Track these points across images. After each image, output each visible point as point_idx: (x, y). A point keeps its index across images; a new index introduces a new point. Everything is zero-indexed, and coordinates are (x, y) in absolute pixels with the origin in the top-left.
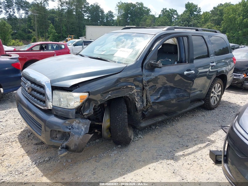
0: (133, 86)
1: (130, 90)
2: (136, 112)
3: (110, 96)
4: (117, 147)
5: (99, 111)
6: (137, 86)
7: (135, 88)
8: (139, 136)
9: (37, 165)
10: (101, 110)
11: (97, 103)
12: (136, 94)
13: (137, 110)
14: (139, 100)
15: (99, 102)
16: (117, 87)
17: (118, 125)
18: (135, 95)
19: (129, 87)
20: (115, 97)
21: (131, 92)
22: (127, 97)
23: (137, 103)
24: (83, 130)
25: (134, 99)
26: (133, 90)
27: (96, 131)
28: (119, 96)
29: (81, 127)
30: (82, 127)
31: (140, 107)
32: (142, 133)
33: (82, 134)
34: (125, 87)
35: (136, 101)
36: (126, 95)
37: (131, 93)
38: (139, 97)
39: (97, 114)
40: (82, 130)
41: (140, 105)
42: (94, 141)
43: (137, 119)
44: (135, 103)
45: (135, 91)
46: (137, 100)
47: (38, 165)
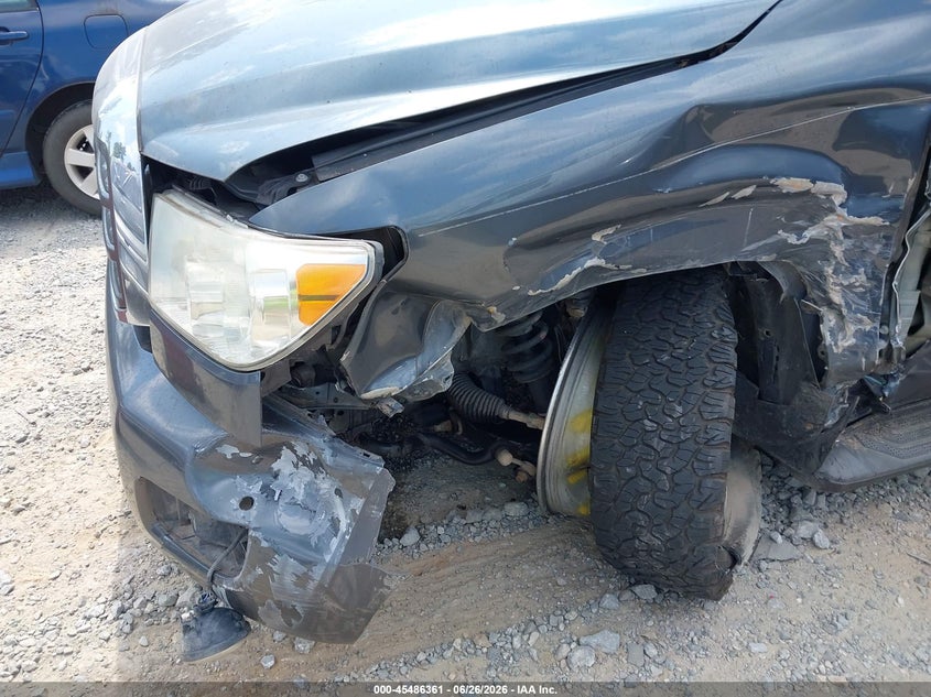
0: (822, 186)
1: (791, 216)
2: (808, 379)
3: (602, 262)
4: (627, 595)
5: (534, 342)
6: (861, 188)
7: (838, 200)
8: (804, 530)
9: (127, 629)
10: (543, 335)
11: (484, 316)
12: (838, 251)
13: (821, 375)
14: (862, 296)
15: (493, 309)
16: (666, 192)
17: (642, 482)
18: (827, 256)
19: (788, 195)
20: (642, 272)
21: (799, 231)
22: (755, 268)
23: (829, 321)
24: (343, 527)
25: (808, 288)
26: (813, 220)
27: (506, 459)
28: (684, 261)
29: (328, 506)
30: (337, 500)
31: (853, 350)
32: (829, 504)
33: (328, 558)
34: (748, 191)
35: (830, 304)
36: (753, 252)
37: (792, 239)
38: (860, 278)
39: (520, 358)
40: (335, 523)
41: (852, 341)
42: (493, 513)
43: (809, 428)
44: (818, 319)
45: (835, 222)
46: (837, 298)
47: (133, 627)
